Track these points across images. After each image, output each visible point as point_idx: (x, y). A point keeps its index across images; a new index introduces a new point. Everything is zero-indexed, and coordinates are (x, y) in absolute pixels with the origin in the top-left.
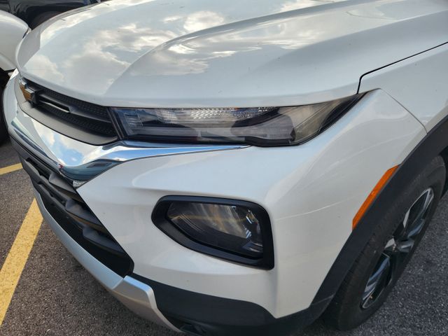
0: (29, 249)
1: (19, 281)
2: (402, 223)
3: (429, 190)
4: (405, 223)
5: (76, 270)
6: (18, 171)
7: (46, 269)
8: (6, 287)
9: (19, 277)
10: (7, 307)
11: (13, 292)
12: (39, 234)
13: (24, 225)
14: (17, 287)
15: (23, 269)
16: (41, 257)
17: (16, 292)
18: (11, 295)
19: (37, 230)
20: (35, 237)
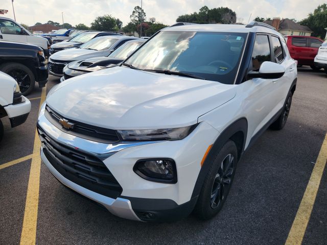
0: (37, 208)
1: (37, 224)
2: (220, 167)
3: (230, 154)
4: (222, 168)
5: (69, 215)
6: (11, 166)
7: (51, 216)
8: (30, 227)
9: (36, 222)
10: (35, 236)
11: (36, 229)
12: (39, 199)
13: (28, 196)
14: (37, 226)
15: (37, 218)
16: (46, 211)
17: (37, 229)
18: (35, 231)
19: (37, 197)
20: (38, 201)
